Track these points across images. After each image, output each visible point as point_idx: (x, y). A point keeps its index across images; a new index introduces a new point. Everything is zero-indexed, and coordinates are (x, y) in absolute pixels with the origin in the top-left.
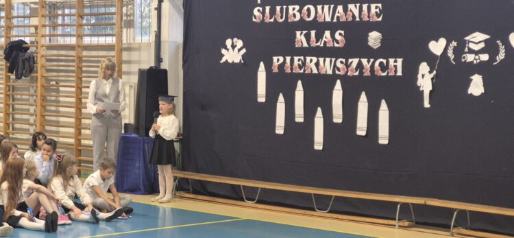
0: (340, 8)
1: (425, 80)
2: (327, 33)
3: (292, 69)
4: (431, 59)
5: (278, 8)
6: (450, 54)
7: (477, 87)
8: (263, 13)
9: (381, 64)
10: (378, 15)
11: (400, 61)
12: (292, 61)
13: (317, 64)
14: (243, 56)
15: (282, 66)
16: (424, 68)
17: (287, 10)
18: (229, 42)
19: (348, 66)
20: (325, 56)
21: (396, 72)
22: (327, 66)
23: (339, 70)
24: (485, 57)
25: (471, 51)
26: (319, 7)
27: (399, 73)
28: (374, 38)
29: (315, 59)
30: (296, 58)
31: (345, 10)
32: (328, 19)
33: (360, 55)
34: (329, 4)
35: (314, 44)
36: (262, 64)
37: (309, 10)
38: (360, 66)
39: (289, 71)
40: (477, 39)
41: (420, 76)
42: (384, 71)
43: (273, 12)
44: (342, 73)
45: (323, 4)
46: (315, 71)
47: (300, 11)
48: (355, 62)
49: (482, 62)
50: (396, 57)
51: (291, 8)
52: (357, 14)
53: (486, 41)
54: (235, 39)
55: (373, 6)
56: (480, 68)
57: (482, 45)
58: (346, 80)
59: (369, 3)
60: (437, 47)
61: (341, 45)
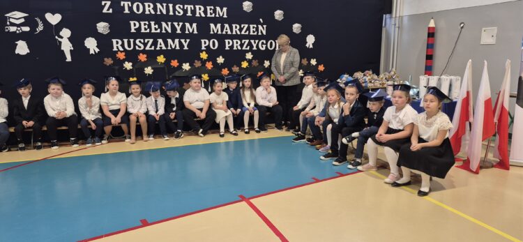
7: (22, 48)
24: (27, 29)
25: (13, 24)
40: (17, 16)
49: (24, 32)
53: (24, 17)
56: (23, 36)
57: (23, 20)
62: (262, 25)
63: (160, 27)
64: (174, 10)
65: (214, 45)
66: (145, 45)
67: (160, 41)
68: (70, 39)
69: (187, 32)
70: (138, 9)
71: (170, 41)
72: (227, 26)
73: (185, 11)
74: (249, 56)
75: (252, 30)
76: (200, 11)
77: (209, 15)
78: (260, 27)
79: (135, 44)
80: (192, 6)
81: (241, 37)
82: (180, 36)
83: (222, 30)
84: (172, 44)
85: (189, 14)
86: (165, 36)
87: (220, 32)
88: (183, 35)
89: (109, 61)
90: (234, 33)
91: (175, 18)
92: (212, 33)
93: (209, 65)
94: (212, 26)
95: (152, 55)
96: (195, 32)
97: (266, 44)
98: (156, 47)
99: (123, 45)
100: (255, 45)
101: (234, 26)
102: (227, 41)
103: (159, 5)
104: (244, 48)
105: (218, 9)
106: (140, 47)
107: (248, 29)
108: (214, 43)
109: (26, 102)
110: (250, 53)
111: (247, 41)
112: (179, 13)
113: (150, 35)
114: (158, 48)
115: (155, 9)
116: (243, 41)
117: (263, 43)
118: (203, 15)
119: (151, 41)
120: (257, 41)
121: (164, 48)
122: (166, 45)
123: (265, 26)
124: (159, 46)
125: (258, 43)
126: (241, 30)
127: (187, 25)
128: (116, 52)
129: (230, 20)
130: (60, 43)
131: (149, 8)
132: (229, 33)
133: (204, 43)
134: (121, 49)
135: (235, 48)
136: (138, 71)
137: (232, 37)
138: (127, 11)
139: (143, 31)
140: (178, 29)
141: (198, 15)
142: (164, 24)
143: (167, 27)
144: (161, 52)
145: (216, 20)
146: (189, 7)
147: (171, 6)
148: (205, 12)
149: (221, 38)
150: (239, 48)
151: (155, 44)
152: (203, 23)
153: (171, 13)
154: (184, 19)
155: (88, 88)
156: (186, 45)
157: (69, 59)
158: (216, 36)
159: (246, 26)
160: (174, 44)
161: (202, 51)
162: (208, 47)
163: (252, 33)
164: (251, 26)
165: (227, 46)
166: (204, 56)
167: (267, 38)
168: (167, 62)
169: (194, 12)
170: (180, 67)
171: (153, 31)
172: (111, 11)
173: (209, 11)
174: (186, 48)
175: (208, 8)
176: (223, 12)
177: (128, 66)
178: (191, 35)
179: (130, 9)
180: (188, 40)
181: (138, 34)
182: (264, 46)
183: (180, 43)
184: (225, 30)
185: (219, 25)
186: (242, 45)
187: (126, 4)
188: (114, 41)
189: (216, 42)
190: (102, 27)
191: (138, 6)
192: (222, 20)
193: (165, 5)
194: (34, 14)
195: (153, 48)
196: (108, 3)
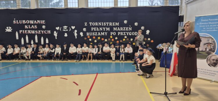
0: (35, 21)
1: (55, 34)
2: (33, 26)
4: (56, 31)
5: (20, 21)
6: (60, 30)
7: (66, 35)
9: (46, 31)
10: (44, 23)
11: (50, 31)
12: (24, 31)
13: (31, 32)
14: (12, 30)
15: (22, 32)
16: (55, 32)
17: (22, 21)
18: (7, 28)
19: (38, 32)
20: (32, 30)
22: (33, 32)
24: (67, 30)
25: (64, 29)
26: (30, 21)
27: (50, 33)
28: (44, 27)
29: (30, 31)
30: (25, 31)
31: (37, 21)
32: (33, 23)
33: (41, 30)
34: (33, 20)
35: (30, 28)
36: (17, 32)
37: (28, 21)
38: (41, 32)
39: (24, 33)
41: (54, 34)
42: (46, 33)
43: (18, 22)
44: (37, 33)
45: (31, 20)
46: (30, 33)
47: (26, 21)
48: (40, 31)
50: (49, 30)
51: (23, 21)
52: (39, 22)
54: (9, 27)
55: (43, 21)
56: (66, 32)
57: (66, 28)
58: (38, 35)
59: (42, 20)
60: (58, 28)
61: (36, 28)
62: (130, 27)
63: (99, 29)
64: (103, 24)
65: (114, 34)
66: (95, 34)
67: (99, 33)
68: (77, 33)
69: (107, 30)
71: (102, 33)
72: (119, 28)
73: (106, 24)
74: (126, 37)
75: (127, 29)
76: (111, 24)
77: (113, 25)
78: (130, 28)
79: (92, 34)
81: (123, 31)
82: (105, 31)
83: (117, 29)
85: (108, 25)
86: (100, 32)
87: (116, 30)
88: (106, 31)
89: (85, 38)
90: (121, 30)
91: (104, 26)
93: (113, 40)
94: (114, 28)
95: (97, 37)
96: (109, 30)
97: (132, 33)
99: (89, 34)
100: (128, 34)
101: (121, 28)
102: (118, 33)
103: (99, 23)
104: (124, 35)
105: (116, 23)
107: (126, 29)
109: (65, 48)
111: (125, 32)
113: (96, 31)
115: (98, 24)
117: (130, 33)
118: (111, 25)
119: (97, 33)
120: (128, 33)
121: (100, 35)
122: (101, 34)
123: (131, 28)
126: (123, 29)
127: (107, 28)
128: (87, 36)
129: (120, 26)
130: (74, 34)
131: (96, 24)
132: (119, 30)
133: (112, 33)
134: (89, 35)
135: (121, 35)
136: (93, 41)
137: (120, 31)
138: (91, 25)
139: (95, 30)
140: (104, 29)
141: (110, 25)
142: (100, 28)
143: (101, 29)
144: (99, 36)
145: (115, 27)
146: (108, 23)
147: (102, 23)
148: (112, 24)
149: (117, 32)
150: (122, 35)
152: (111, 28)
153: (102, 25)
154: (106, 26)
155: (79, 46)
156: (106, 34)
157: (76, 38)
158: (115, 31)
159: (125, 28)
160: (103, 34)
161: (111, 36)
162: (113, 34)
163: (127, 30)
164: (127, 28)
165: (119, 34)
166: (111, 37)
167: (132, 31)
168: (101, 39)
169: (109, 24)
170: (104, 40)
171: (97, 30)
173: (113, 24)
175: (113, 23)
176: (117, 24)
177: (90, 40)
178: (108, 31)
179: (92, 24)
180: (107, 33)
181: (93, 31)
182: (131, 34)
183: (105, 33)
184: (118, 29)
185: (116, 28)
186: (123, 34)
187: (91, 23)
188: (87, 33)
189: (115, 33)
190: (84, 29)
191: (94, 24)
192: (117, 26)
193: (101, 23)
194: (69, 26)
195: (97, 35)
196: (86, 23)
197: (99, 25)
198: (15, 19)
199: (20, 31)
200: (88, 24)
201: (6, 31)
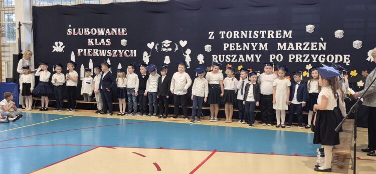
0: (108, 30)
1: (146, 58)
2: (103, 40)
3: (87, 54)
4: (148, 50)
5: (79, 29)
6: (156, 48)
7: (167, 61)
8: (72, 31)
9: (127, 52)
10: (125, 33)
11: (135, 51)
12: (87, 51)
13: (99, 52)
14: (63, 49)
15: (82, 53)
16: (145, 54)
17: (84, 30)
18: (56, 43)
19: (112, 53)
20: (102, 49)
21: (134, 55)
22: (103, 53)
23: (108, 54)
24: (170, 49)
25: (165, 47)
26: (99, 29)
27: (135, 56)
28: (124, 42)
29: (97, 50)
30: (89, 50)
31: (110, 31)
32: (103, 34)
33: (118, 49)
34: (103, 28)
35: (96, 44)
36: (73, 52)
37: (94, 30)
38: (118, 53)
39: (85, 55)
40: (167, 43)
41: (144, 57)
42: (128, 55)
43: (77, 31)
44: (110, 56)
45: (100, 28)
46: (98, 55)
47: (90, 31)
48: (116, 51)
49: (169, 51)
50: (133, 49)
51: (85, 29)
52: (116, 32)
53: (170, 43)
54: (59, 42)
55: (123, 29)
56: (168, 54)
57: (169, 45)
58: (112, 58)
59: (121, 28)
60: (151, 45)
61: (109, 45)
62: (322, 43)
63: (242, 46)
64: (253, 34)
65: (279, 59)
66: (231, 58)
67: (241, 56)
68: (190, 55)
69: (260, 49)
70: (229, 36)
71: (247, 56)
72: (291, 44)
73: (260, 35)
74: (309, 67)
75: (313, 46)
76: (271, 34)
77: (277, 37)
78: (321, 44)
79: (225, 58)
80: (265, 31)
81: (302, 53)
82: (254, 53)
83: (287, 47)
84: (249, 58)
85: (263, 37)
86: (245, 53)
87: (285, 49)
88: (257, 52)
89: (209, 69)
90: (297, 49)
91: (253, 40)
92: (279, 49)
94: (279, 44)
95: (235, 65)
96: (266, 49)
97: (326, 58)
98: (238, 60)
99: (218, 59)
100: (315, 59)
101: (297, 44)
102: (290, 55)
103: (242, 32)
104: (305, 61)
105: (285, 32)
106: (228, 60)
107: (310, 46)
108: (280, 57)
110: (310, 65)
111: (308, 55)
112: (256, 36)
113: (235, 52)
114: (239, 61)
115: (240, 35)
116: (304, 56)
117: (322, 57)
118: (273, 37)
119: (235, 56)
120: (317, 56)
121: (243, 61)
122: (245, 58)
123: (325, 43)
124: (240, 59)
125: (318, 57)
126: (303, 47)
127: (261, 45)
129: (294, 40)
130: (185, 57)
131: (236, 34)
132: (293, 49)
133: (272, 57)
135: (297, 61)
137: (295, 52)
138: (222, 37)
139: (231, 49)
140: (254, 47)
141: (269, 37)
142: (245, 45)
143: (246, 46)
144: (241, 63)
145: (282, 41)
146: (263, 32)
147: (250, 32)
148: (275, 35)
149: (286, 54)
150: (301, 61)
151: (237, 58)
152: (273, 43)
153: (250, 37)
154: (259, 40)
156: (258, 59)
157: (188, 66)
158: (282, 52)
159: (308, 43)
160: (250, 58)
162: (275, 60)
163: (312, 49)
164: (312, 44)
165: (290, 59)
167: (326, 53)
169: (266, 35)
171: (237, 49)
172: (213, 38)
173: (277, 34)
174: (258, 61)
175: (277, 32)
176: (289, 34)
178: (263, 52)
179: (225, 35)
180: (260, 55)
181: (228, 52)
182: (324, 59)
183: (255, 57)
184: (289, 47)
185: (285, 44)
186: (303, 59)
187: (222, 33)
188: (213, 56)
189: (281, 56)
190: (208, 48)
191: (229, 34)
192: (287, 40)
193: (246, 32)
194: (175, 41)
195: (236, 61)
196: (213, 33)
197: (242, 37)
198: (70, 26)
199: (79, 50)
200: (217, 35)
201: (54, 51)
